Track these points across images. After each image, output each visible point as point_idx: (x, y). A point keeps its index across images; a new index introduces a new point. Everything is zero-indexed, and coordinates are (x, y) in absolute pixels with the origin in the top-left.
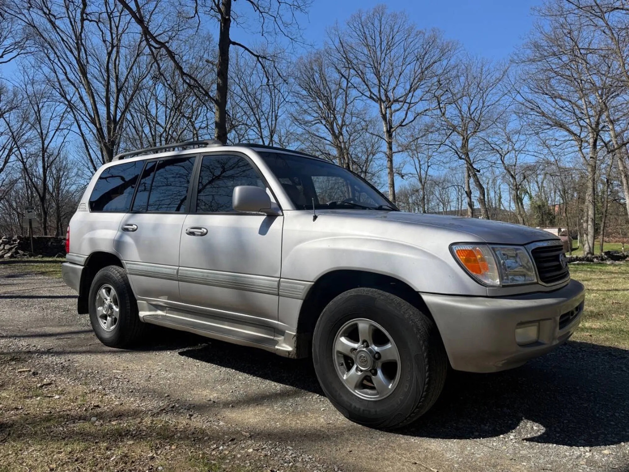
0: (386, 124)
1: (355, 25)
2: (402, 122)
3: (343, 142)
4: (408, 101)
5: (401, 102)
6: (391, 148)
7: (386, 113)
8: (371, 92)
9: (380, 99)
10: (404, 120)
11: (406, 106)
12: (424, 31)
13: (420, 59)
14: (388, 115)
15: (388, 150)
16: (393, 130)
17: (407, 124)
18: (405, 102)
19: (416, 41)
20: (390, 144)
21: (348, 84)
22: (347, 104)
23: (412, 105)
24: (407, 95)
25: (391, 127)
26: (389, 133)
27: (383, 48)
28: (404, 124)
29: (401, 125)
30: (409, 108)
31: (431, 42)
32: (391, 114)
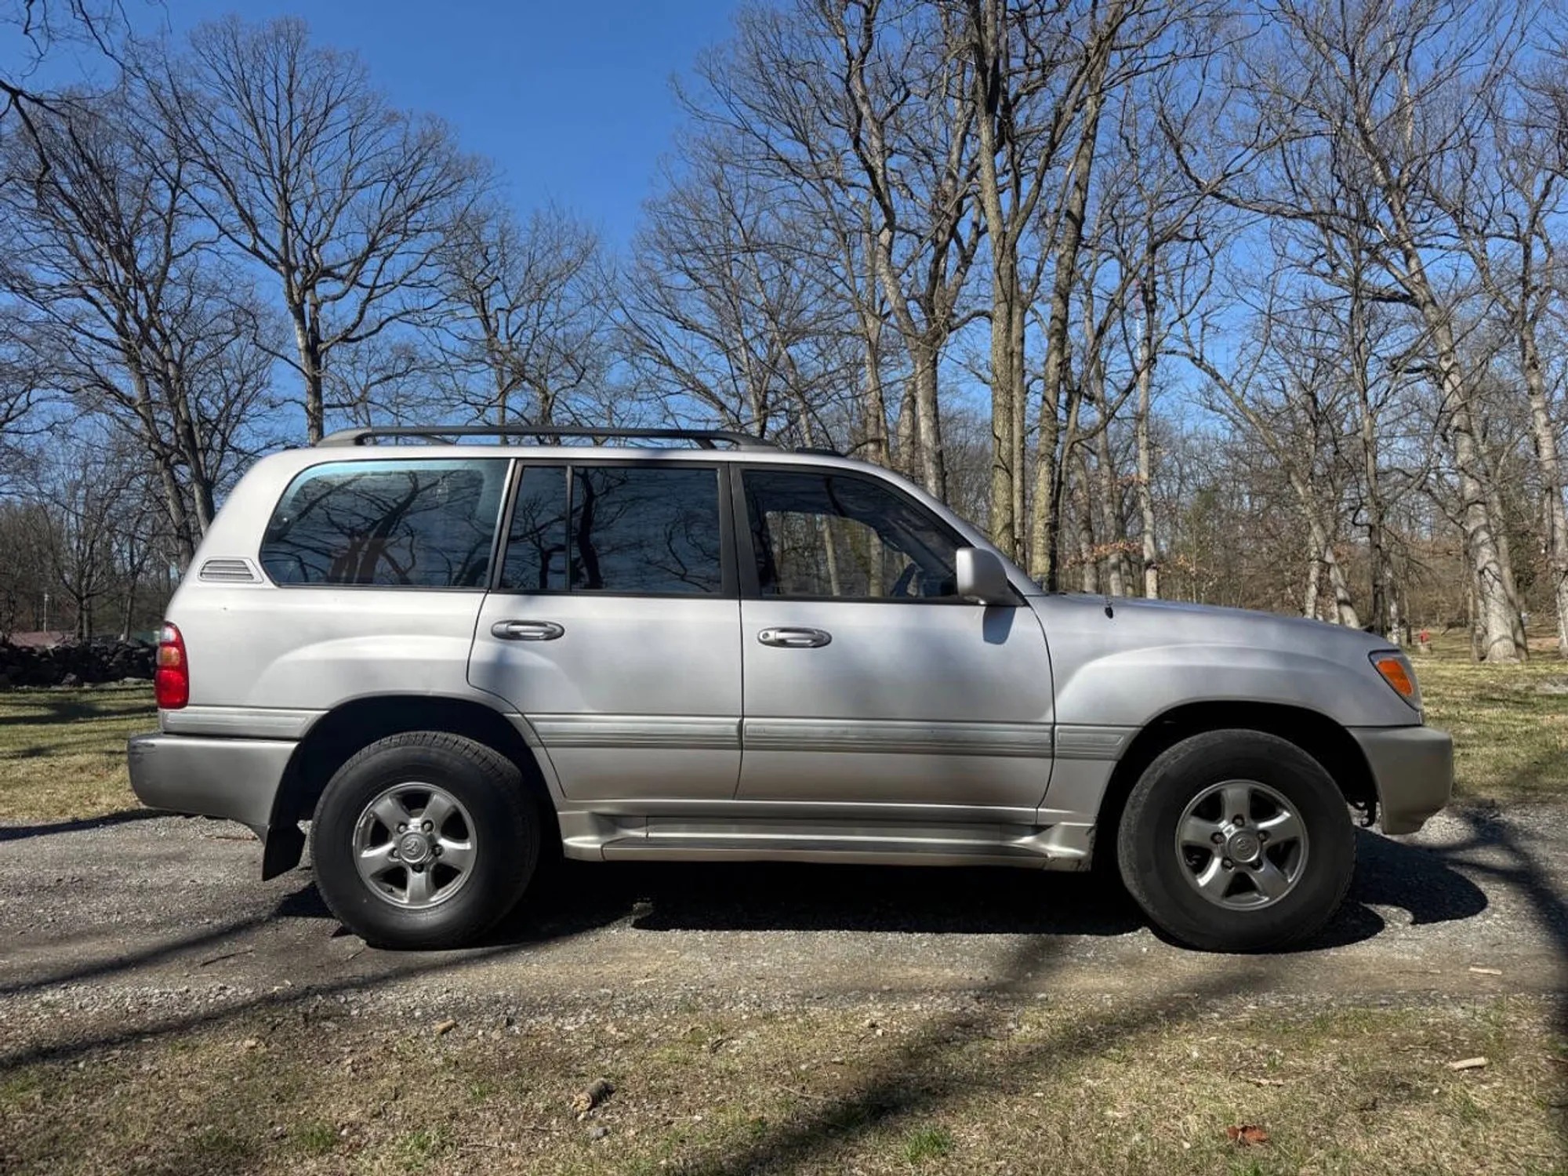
0: (303, 328)
1: (216, 50)
2: (349, 331)
3: (172, 361)
4: (366, 278)
5: (341, 278)
6: (317, 393)
7: (303, 301)
8: (256, 235)
9: (285, 261)
10: (355, 326)
11: (357, 295)
12: (407, 115)
13: (398, 179)
14: (307, 308)
15: (311, 398)
16: (322, 347)
17: (360, 338)
18: (354, 282)
19: (382, 132)
20: (315, 381)
21: (174, 198)
22: (170, 258)
23: (377, 292)
24: (360, 262)
25: (317, 340)
26: (313, 350)
27: (295, 135)
28: (354, 335)
29: (345, 339)
30: (369, 299)
31: (429, 145)
32: (317, 307)
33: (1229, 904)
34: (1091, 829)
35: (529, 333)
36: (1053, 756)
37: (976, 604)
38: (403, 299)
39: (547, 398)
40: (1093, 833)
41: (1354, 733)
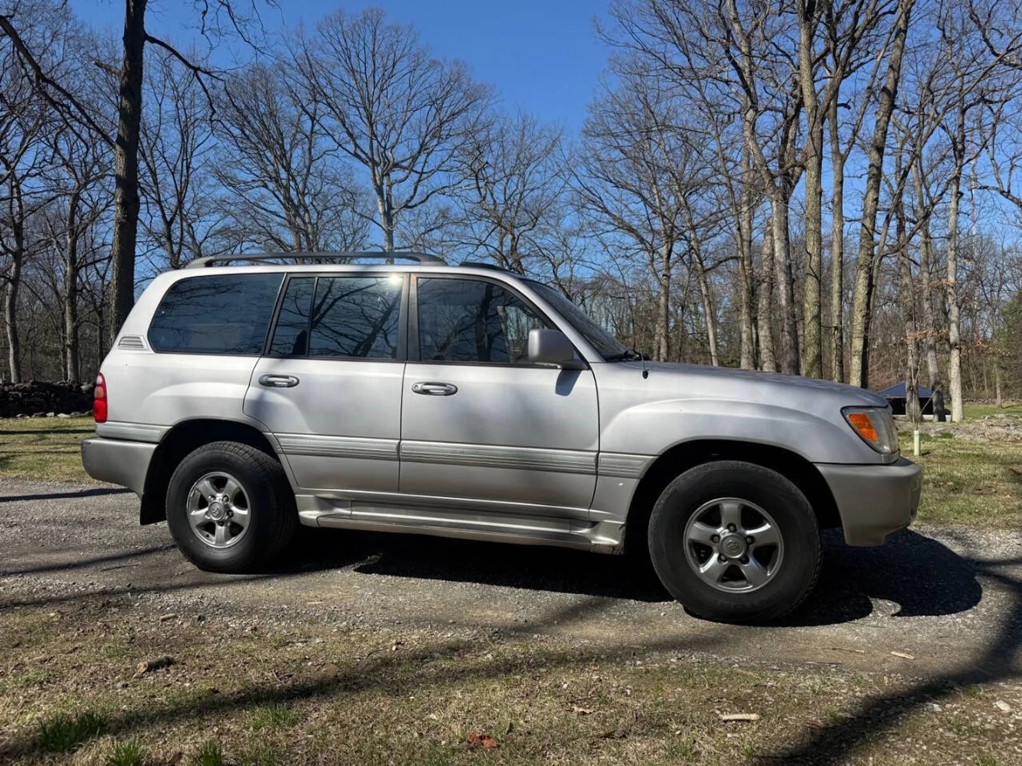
0: (382, 201)
1: (332, 33)
2: (408, 201)
3: (310, 223)
4: (418, 168)
5: (405, 168)
6: (390, 240)
7: (382, 184)
8: (356, 145)
9: (372, 160)
10: (412, 198)
11: (415, 177)
12: (442, 61)
13: (435, 103)
14: (385, 188)
15: (386, 243)
16: (394, 212)
17: (415, 205)
18: (412, 170)
19: (429, 74)
20: (390, 234)
21: (313, 126)
22: (311, 161)
23: (424, 176)
24: (414, 158)
25: (390, 207)
26: (388, 216)
27: (377, 79)
28: (412, 203)
29: (406, 206)
30: (419, 181)
31: (454, 80)
32: (390, 186)
33: (722, 587)
34: (623, 526)
35: (518, 197)
36: (597, 474)
37: (556, 368)
38: (439, 179)
39: (514, 238)
40: (624, 528)
41: (820, 468)
